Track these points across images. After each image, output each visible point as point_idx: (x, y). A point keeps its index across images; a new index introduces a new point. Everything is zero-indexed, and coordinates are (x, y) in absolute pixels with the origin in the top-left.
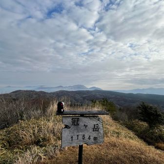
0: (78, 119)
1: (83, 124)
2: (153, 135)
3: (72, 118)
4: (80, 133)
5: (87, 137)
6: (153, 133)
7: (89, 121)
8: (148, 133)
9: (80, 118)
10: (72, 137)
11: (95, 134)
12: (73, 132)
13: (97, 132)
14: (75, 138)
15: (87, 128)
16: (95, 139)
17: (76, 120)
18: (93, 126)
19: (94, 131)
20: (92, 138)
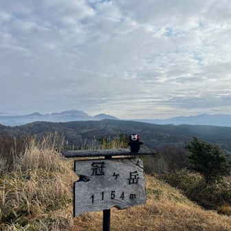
0: (103, 163)
1: (111, 173)
2: (212, 193)
3: (92, 162)
4: (107, 189)
5: (118, 195)
6: (211, 191)
7: (122, 167)
8: (203, 190)
9: (107, 162)
10: (93, 197)
11: (131, 189)
12: (95, 188)
13: (135, 185)
14: (98, 197)
15: (119, 179)
16: (132, 197)
17: (100, 165)
18: (129, 174)
19: (130, 183)
20: (127, 196)
